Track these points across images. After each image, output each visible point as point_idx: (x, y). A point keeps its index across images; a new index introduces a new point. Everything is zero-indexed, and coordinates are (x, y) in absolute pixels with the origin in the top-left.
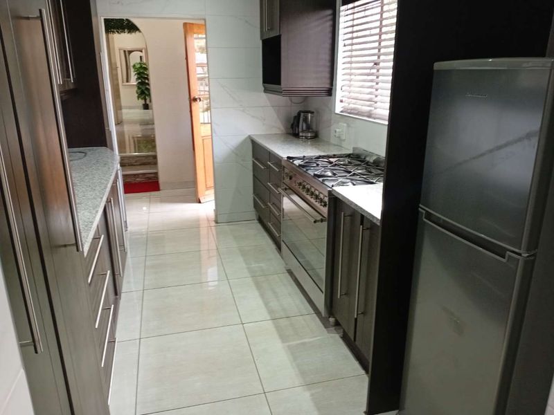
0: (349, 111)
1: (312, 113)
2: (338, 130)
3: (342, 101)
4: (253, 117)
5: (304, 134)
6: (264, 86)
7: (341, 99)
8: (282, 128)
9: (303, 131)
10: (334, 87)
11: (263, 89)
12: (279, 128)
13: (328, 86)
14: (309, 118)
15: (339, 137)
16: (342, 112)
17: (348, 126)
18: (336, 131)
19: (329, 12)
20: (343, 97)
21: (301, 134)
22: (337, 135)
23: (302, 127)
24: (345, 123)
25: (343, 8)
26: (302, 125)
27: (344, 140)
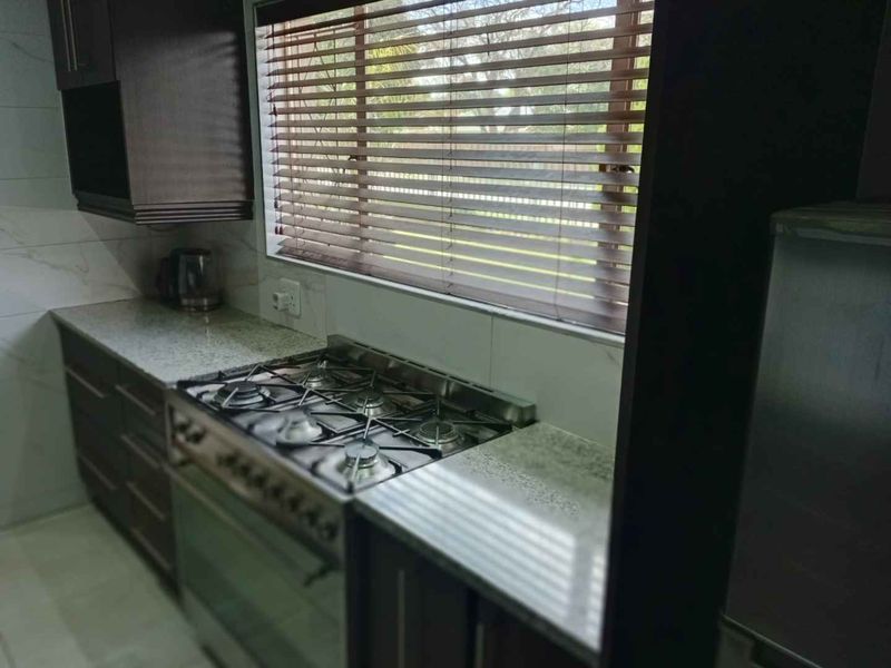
0: (300, 253)
1: (206, 253)
2: (280, 295)
3: (279, 232)
4: (54, 267)
5: (193, 301)
6: (77, 196)
7: (279, 225)
8: (132, 286)
9: (190, 293)
10: (257, 200)
11: (76, 201)
12: (127, 289)
13: (240, 198)
14: (202, 264)
15: (285, 310)
16: (280, 253)
17: (306, 286)
18: (276, 298)
19: (229, 37)
20: (280, 221)
21: (185, 302)
22: (280, 306)
23: (187, 281)
24: (296, 280)
25: (260, 31)
26: (186, 278)
27: (298, 317)
